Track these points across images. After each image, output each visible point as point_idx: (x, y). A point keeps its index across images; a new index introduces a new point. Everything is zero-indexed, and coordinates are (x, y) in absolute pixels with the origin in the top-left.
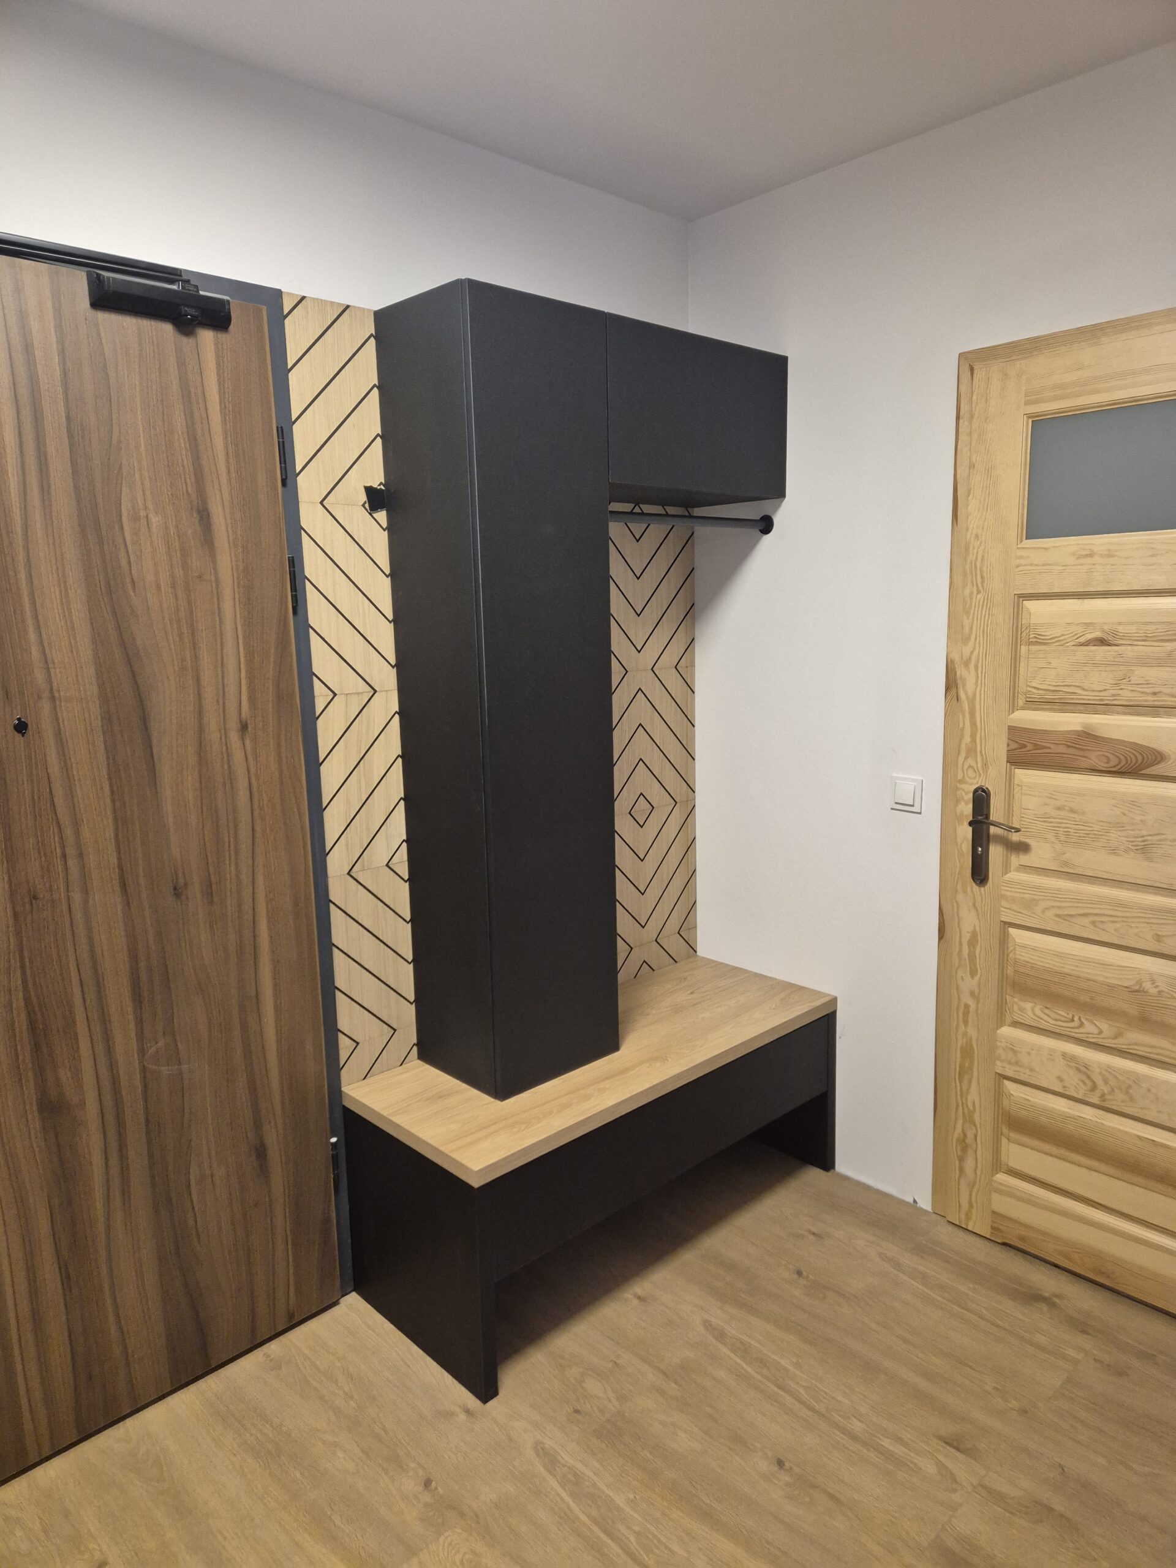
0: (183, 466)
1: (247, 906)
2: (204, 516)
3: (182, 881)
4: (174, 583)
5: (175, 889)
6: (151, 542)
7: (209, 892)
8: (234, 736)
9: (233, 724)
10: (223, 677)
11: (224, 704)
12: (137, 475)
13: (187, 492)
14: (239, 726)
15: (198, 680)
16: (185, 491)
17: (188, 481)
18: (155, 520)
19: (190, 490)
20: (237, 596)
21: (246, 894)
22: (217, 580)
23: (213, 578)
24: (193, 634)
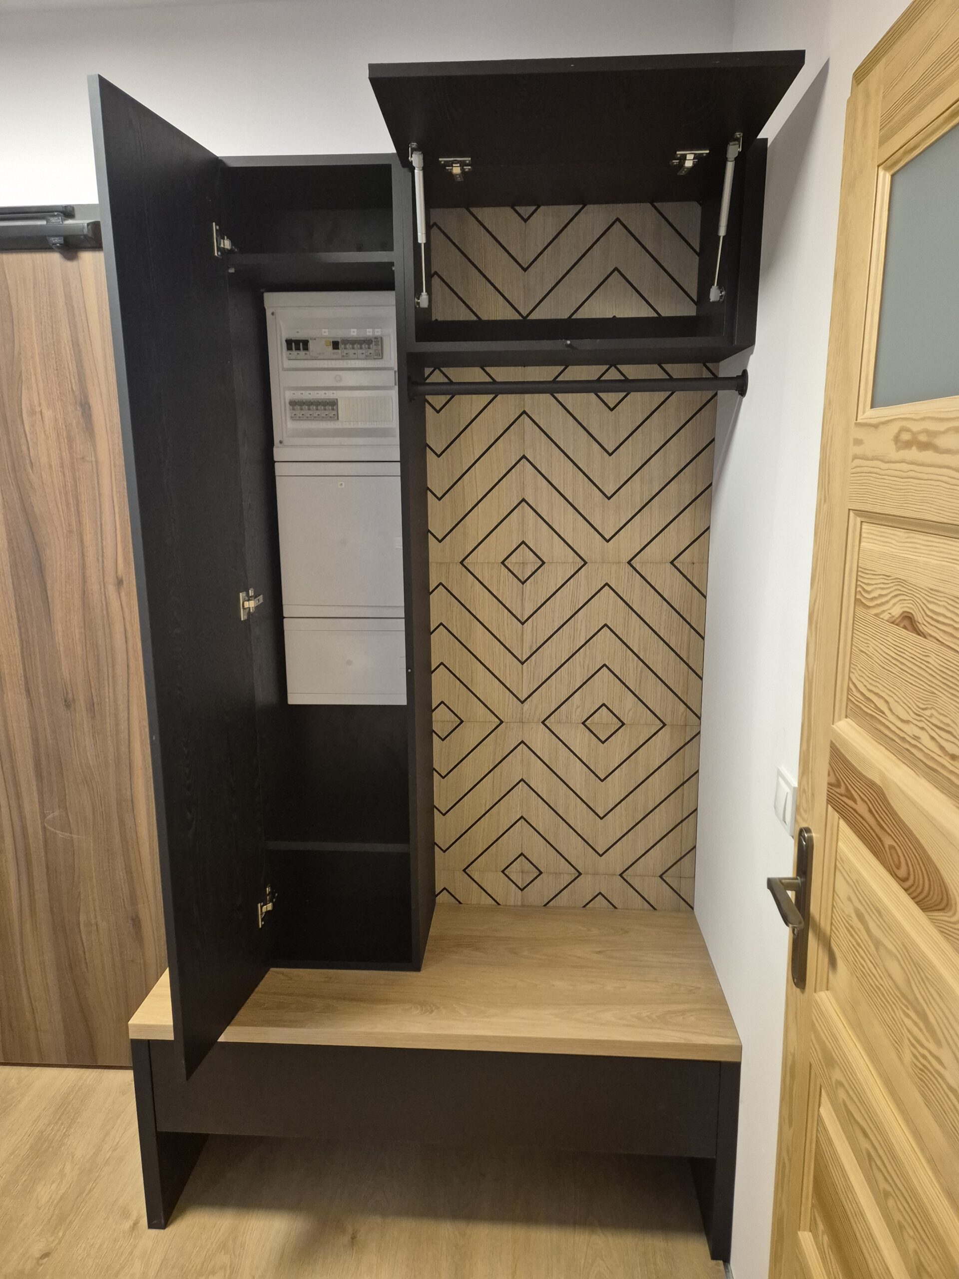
0: (69, 369)
1: (123, 726)
2: (86, 408)
3: (70, 696)
4: (62, 464)
5: (66, 701)
6: (45, 432)
7: (92, 708)
8: (111, 589)
9: (111, 579)
10: (102, 540)
11: (103, 562)
12: (33, 379)
13: (72, 390)
14: (116, 580)
15: (82, 541)
16: (70, 389)
17: (73, 380)
18: (48, 414)
19: (74, 388)
20: (113, 474)
21: (123, 715)
22: (97, 461)
23: (93, 459)
24: (77, 505)
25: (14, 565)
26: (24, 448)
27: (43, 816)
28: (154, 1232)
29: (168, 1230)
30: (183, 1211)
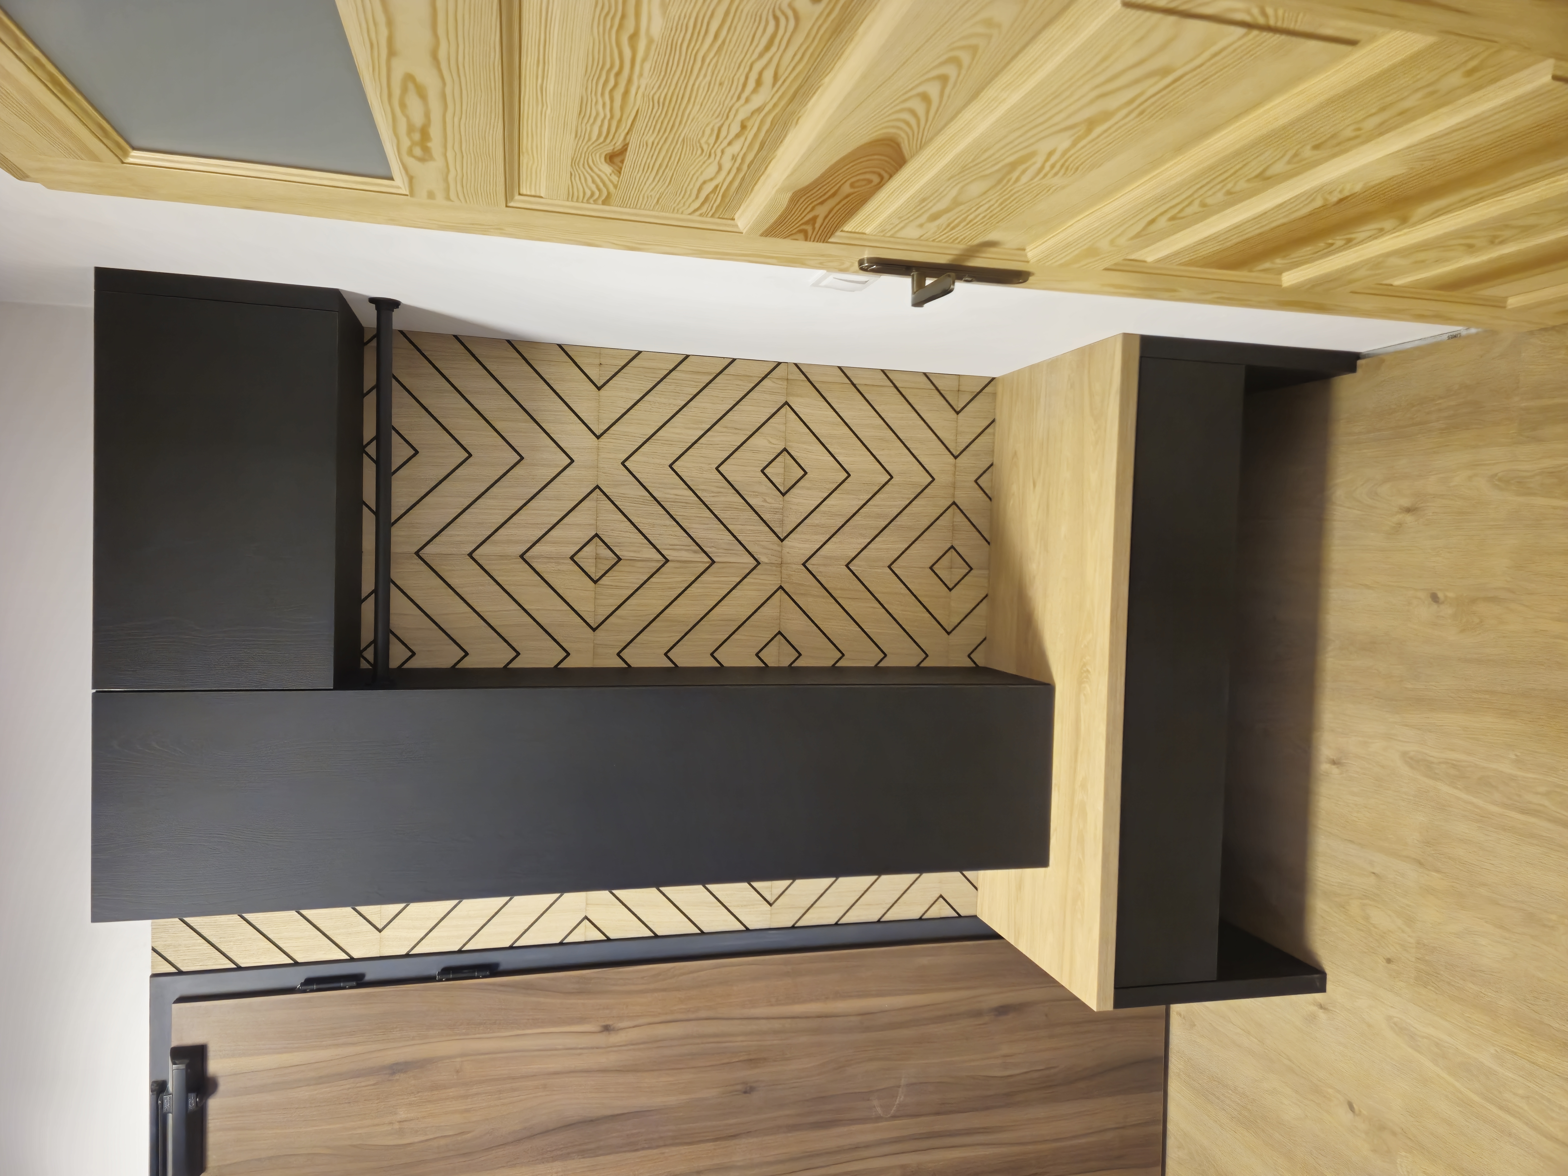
0: (349, 1089)
1: (777, 1025)
2: (397, 1069)
3: (739, 1087)
4: (463, 1096)
5: (745, 1092)
6: (424, 1117)
7: (753, 1062)
8: (614, 1039)
9: (603, 1039)
10: (556, 1050)
11: (581, 1049)
12: (359, 1131)
13: (374, 1085)
14: (604, 1033)
15: (556, 1073)
16: (373, 1087)
17: (363, 1084)
18: (402, 1114)
19: (372, 1083)
20: (478, 1036)
21: (764, 1025)
22: (463, 1055)
23: (459, 1059)
24: (513, 1078)
25: (583, 1153)
26: (442, 1142)
27: (878, 1119)
28: (1329, 986)
29: (1327, 971)
30: (1309, 954)
